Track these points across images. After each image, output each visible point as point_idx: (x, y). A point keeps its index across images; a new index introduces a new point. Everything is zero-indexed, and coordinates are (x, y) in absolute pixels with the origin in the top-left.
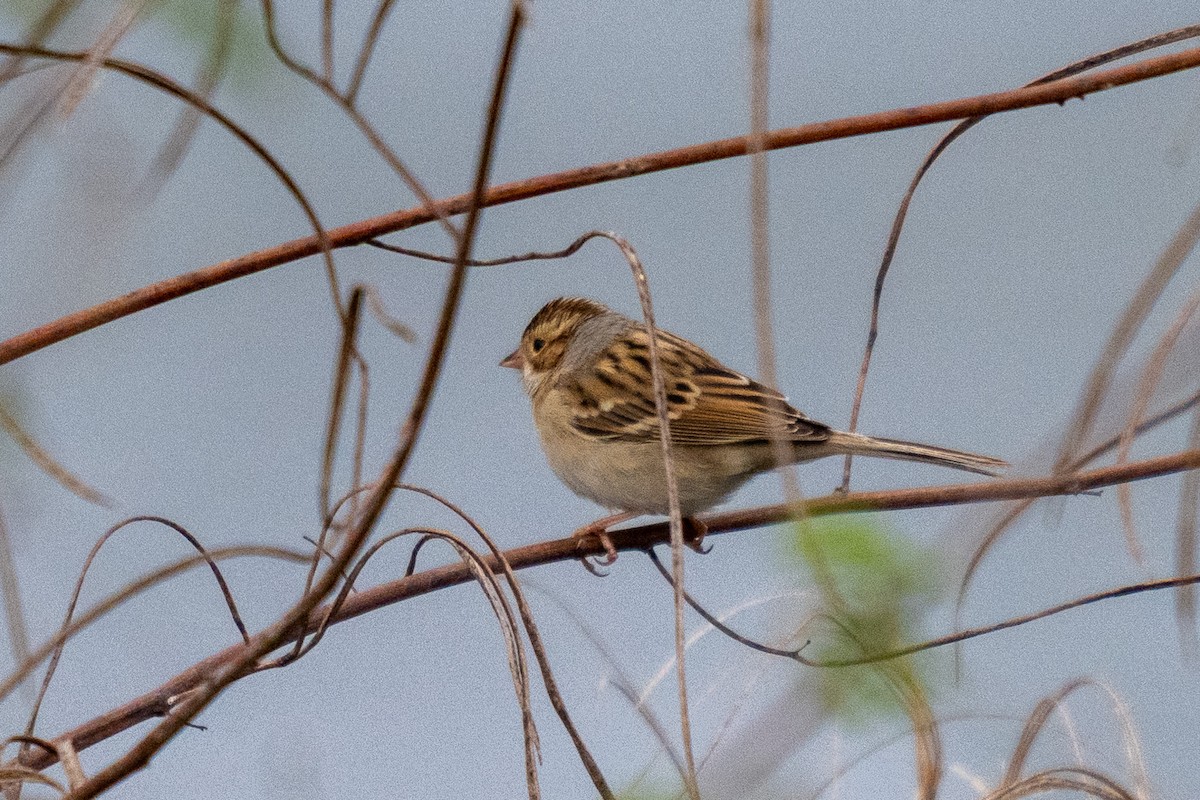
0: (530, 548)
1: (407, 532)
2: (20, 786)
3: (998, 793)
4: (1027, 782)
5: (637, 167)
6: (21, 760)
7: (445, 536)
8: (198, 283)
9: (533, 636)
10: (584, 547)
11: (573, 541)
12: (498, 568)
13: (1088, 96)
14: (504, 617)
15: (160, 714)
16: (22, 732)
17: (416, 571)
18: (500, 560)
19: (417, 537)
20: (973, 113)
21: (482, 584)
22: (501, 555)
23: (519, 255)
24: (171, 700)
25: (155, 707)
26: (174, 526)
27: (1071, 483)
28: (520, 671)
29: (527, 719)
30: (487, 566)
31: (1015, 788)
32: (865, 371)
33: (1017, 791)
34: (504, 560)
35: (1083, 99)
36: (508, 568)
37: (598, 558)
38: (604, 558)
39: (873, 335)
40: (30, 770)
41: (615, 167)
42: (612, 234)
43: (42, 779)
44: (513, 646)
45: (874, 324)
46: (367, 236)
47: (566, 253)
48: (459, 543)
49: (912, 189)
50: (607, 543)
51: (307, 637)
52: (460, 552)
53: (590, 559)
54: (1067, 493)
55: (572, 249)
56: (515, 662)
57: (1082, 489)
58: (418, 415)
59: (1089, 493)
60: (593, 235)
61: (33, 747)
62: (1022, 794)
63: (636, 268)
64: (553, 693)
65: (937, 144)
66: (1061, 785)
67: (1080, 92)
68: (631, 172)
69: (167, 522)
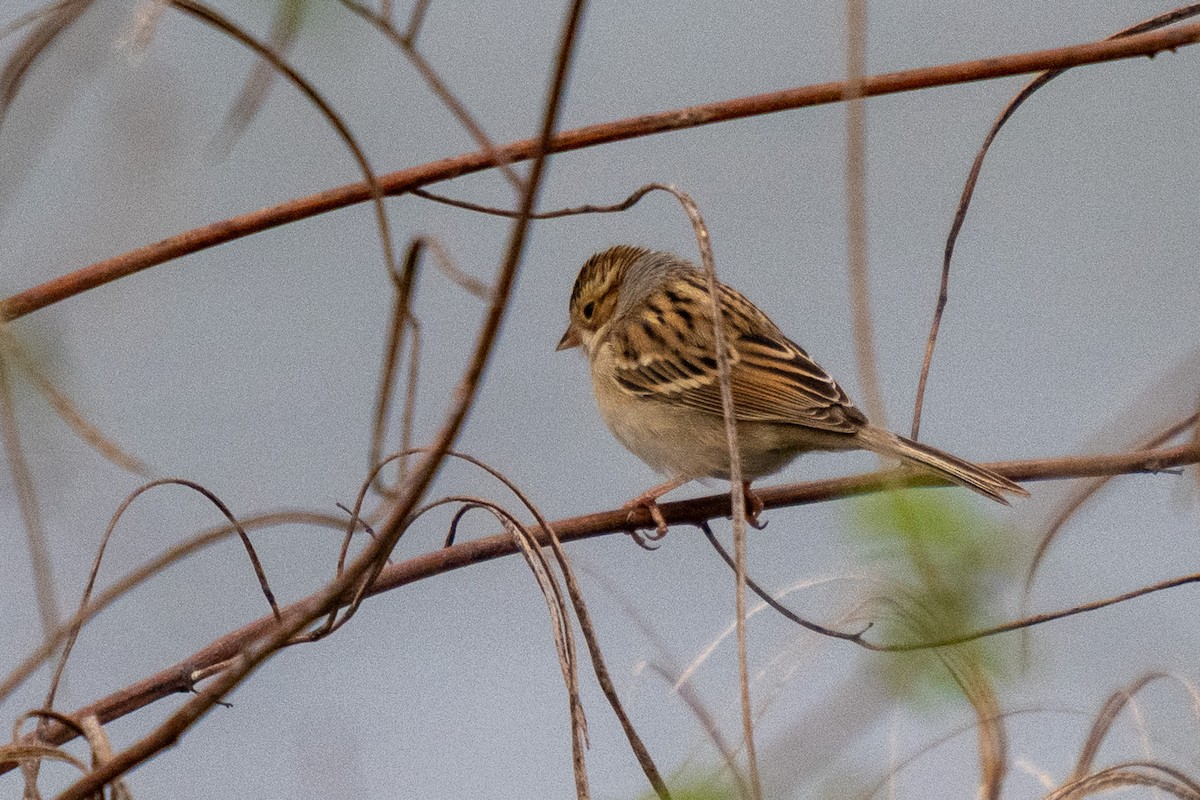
0: (577, 520)
1: (449, 500)
2: (39, 763)
3: (1066, 788)
4: (1098, 776)
5: (700, 115)
6: (40, 734)
7: (488, 504)
8: (232, 233)
9: (581, 613)
10: (634, 521)
11: (622, 514)
12: (545, 541)
13: (1180, 49)
14: (550, 592)
15: (184, 689)
16: (40, 705)
17: (456, 542)
18: (547, 532)
19: (460, 505)
20: (1053, 66)
21: (527, 557)
22: (548, 527)
23: (572, 207)
24: (196, 674)
25: (179, 683)
26: (201, 490)
27: (1150, 460)
28: (568, 650)
29: (574, 701)
30: (533, 538)
31: (1084, 783)
32: (933, 338)
33: (1087, 785)
34: (552, 532)
35: (1174, 51)
36: (556, 540)
37: (647, 531)
38: (654, 533)
39: (943, 300)
40: (49, 747)
41: (676, 116)
42: (672, 187)
43: (63, 756)
44: (559, 622)
45: (944, 288)
46: (412, 185)
47: (623, 207)
48: (503, 513)
49: (986, 146)
50: (657, 516)
51: (340, 611)
52: (504, 523)
53: (640, 532)
54: (1147, 471)
55: (630, 202)
56: (562, 640)
57: (1163, 467)
58: (475, 377)
59: (1170, 472)
60: (652, 188)
61: (52, 722)
62: (1092, 789)
63: (697, 223)
64: (601, 674)
65: (1014, 97)
66: (1133, 781)
67: (1171, 44)
68: (695, 121)
69: (193, 486)
